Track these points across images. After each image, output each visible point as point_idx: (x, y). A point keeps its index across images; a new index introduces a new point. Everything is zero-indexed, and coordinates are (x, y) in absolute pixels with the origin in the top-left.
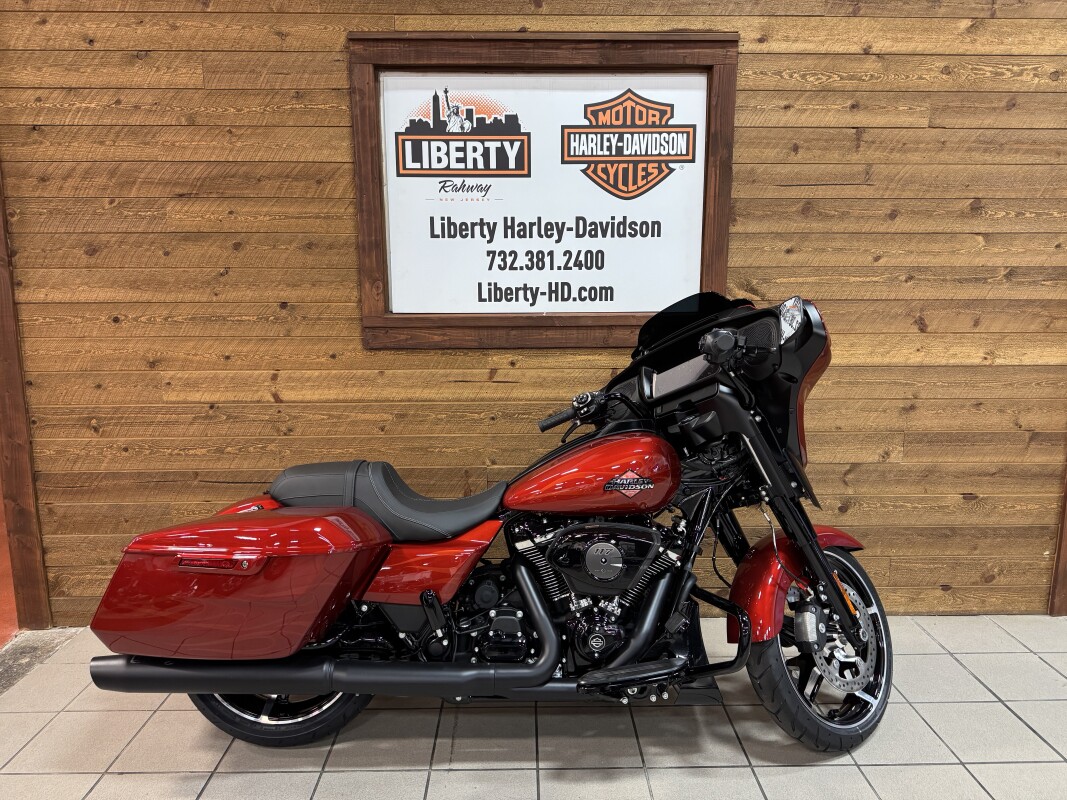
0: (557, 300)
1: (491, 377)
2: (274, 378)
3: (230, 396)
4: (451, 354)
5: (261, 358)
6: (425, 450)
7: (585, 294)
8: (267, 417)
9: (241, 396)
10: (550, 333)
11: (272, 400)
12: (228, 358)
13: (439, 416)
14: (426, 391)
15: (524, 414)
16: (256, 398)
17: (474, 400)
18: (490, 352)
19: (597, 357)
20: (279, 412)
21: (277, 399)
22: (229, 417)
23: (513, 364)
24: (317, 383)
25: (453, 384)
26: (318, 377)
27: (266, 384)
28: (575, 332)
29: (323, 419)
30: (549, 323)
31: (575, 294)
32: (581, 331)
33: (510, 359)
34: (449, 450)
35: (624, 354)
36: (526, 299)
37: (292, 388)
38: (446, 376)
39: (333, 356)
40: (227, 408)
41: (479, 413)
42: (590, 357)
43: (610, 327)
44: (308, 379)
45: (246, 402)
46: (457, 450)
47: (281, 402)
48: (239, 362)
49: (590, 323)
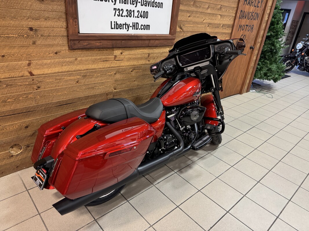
0: (135, 29)
1: (115, 59)
2: (29, 64)
3: (7, 75)
4: (102, 50)
5: (22, 55)
6: (93, 88)
7: (142, 27)
8: (27, 83)
9: (13, 74)
10: (134, 42)
11: (29, 75)
12: (3, 56)
13: (98, 75)
14: (93, 66)
15: (124, 71)
16: (20, 75)
17: (109, 68)
18: (115, 49)
19: (145, 50)
20: (33, 80)
21: (31, 74)
22: (7, 86)
23: (121, 53)
24: (49, 66)
25: (102, 62)
26: (50, 63)
27: (25, 68)
28: (140, 41)
29: (53, 81)
30: (134, 38)
31: (140, 27)
32: (142, 41)
33: (121, 52)
34: (101, 87)
35: (152, 49)
36: (126, 29)
37: (38, 69)
38: (100, 59)
39: (56, 53)
40: (5, 81)
41: (111, 72)
42: (143, 50)
43: (150, 40)
44: (46, 64)
45: (16, 77)
46: (104, 86)
47: (34, 75)
48: (10, 58)
49: (145, 38)
